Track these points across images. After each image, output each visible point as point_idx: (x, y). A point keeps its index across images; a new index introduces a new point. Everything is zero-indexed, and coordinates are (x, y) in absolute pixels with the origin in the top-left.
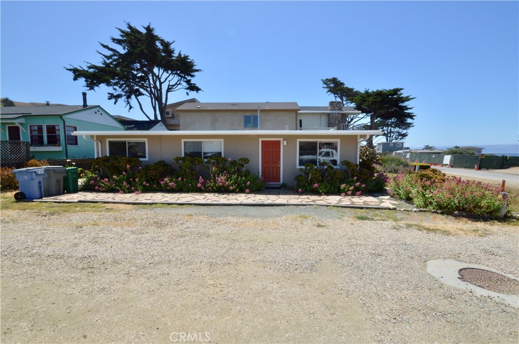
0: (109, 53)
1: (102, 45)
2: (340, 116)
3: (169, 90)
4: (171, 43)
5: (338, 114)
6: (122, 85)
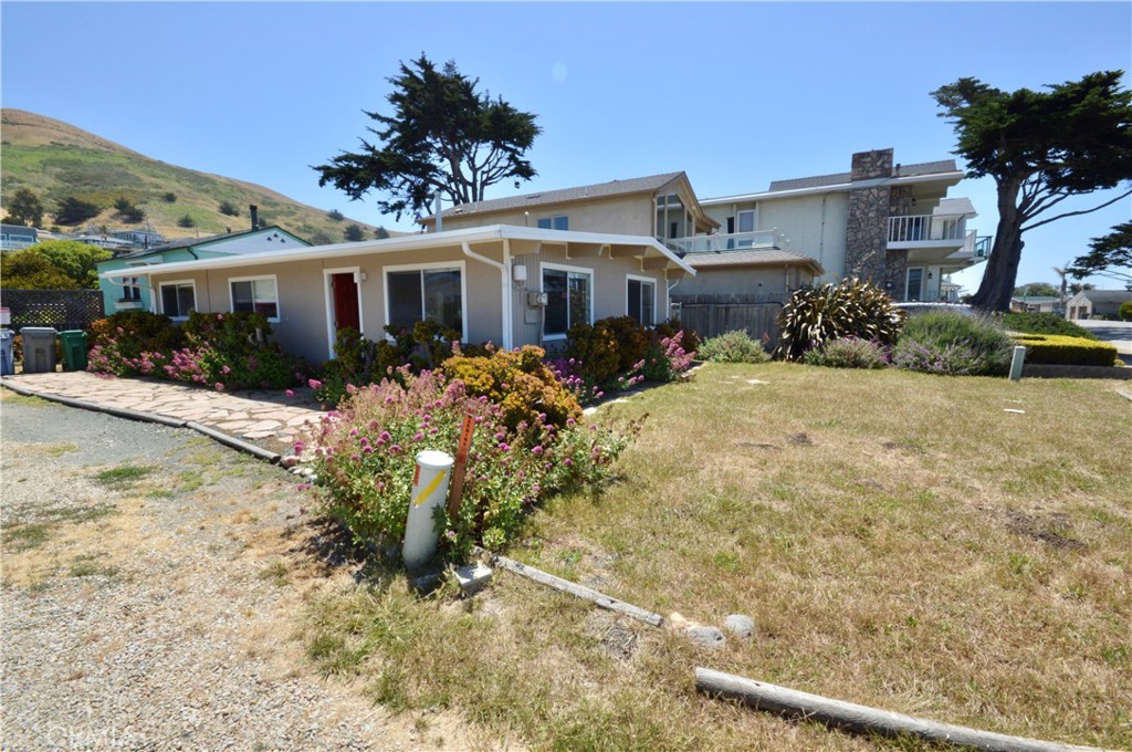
0: (385, 127)
1: (370, 114)
2: (883, 194)
3: (484, 184)
4: (474, 84)
5: (879, 188)
6: (403, 183)
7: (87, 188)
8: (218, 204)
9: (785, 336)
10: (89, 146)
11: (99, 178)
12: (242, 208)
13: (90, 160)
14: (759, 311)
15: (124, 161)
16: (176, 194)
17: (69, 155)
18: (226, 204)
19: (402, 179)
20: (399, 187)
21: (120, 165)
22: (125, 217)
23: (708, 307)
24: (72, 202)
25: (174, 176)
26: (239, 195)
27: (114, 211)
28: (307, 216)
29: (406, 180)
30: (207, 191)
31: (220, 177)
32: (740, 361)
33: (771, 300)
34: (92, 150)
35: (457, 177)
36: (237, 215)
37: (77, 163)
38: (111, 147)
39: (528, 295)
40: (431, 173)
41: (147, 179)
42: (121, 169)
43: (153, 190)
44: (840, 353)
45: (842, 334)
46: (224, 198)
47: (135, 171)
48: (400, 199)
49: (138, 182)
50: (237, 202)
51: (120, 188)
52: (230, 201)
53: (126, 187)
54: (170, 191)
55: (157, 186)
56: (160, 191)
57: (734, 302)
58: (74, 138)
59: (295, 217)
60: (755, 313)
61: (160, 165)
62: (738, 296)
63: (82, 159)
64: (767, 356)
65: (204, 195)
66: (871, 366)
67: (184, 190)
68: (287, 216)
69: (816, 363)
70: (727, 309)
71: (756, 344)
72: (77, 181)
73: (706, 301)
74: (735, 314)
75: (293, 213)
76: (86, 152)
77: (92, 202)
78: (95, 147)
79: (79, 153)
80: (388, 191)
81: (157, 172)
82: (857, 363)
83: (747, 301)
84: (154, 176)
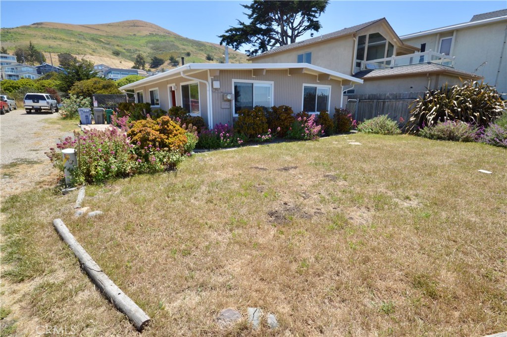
3: (296, 36)
6: (257, 40)
7: (161, 52)
8: (206, 55)
9: (412, 119)
10: (162, 34)
11: (165, 47)
12: (215, 57)
13: (162, 40)
14: (403, 104)
15: (173, 39)
16: (191, 52)
17: (155, 39)
18: (208, 55)
19: (257, 38)
20: (255, 42)
21: (172, 41)
22: (173, 64)
23: (373, 101)
24: (156, 59)
25: (191, 44)
26: (214, 51)
27: (169, 61)
28: (241, 58)
29: (259, 38)
30: (202, 50)
31: (208, 43)
32: (378, 133)
33: (411, 97)
34: (163, 35)
35: (284, 33)
36: (212, 60)
37: (157, 42)
38: (169, 33)
39: (223, 96)
40: (272, 33)
41: (181, 47)
42: (172, 43)
43: (183, 51)
44: (442, 131)
45: (452, 119)
46: (208, 53)
47: (177, 43)
48: (255, 48)
49: (178, 48)
50: (213, 54)
51: (172, 51)
52: (210, 54)
53: (174, 51)
54: (188, 51)
55: (184, 50)
56: (185, 51)
57: (388, 98)
58: (157, 31)
59: (236, 59)
60: (400, 105)
61: (186, 40)
62: (391, 94)
63: (159, 39)
64: (399, 131)
65: (201, 52)
66: (461, 140)
67: (194, 50)
68: (232, 59)
69: (425, 136)
70: (384, 102)
71: (393, 123)
72: (158, 49)
73: (372, 98)
74: (388, 106)
75: (235, 58)
76: (161, 36)
77: (162, 58)
78: (165, 34)
79: (158, 37)
80: (251, 45)
81: (185, 43)
82: (451, 137)
83: (397, 98)
84: (183, 45)
